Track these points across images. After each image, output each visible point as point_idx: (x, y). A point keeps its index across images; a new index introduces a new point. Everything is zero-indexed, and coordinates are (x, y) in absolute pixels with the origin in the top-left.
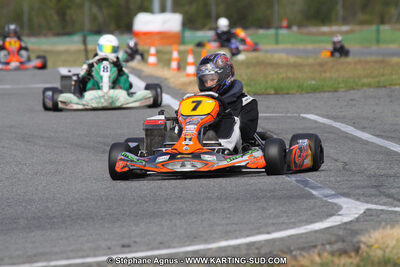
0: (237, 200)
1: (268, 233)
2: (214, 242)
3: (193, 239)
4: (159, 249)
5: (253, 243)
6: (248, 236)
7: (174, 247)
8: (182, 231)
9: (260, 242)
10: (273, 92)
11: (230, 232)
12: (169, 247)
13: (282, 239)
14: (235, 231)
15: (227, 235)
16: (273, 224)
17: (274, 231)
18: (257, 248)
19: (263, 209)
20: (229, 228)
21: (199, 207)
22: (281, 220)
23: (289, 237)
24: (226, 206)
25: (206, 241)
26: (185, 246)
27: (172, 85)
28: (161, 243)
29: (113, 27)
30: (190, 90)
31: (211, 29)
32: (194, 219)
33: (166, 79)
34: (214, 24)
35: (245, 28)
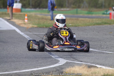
0: (30, 58)
1: (38, 68)
3: (16, 69)
4: (5, 72)
5: (33, 71)
6: (32, 69)
7: (10, 71)
8: (13, 67)
9: (35, 70)
10: (45, 27)
12: (9, 71)
13: (41, 70)
14: (28, 67)
16: (40, 65)
17: (39, 67)
19: (37, 61)
21: (19, 60)
22: (42, 64)
23: (43, 69)
24: (27, 60)
25: (20, 70)
26: (13, 71)
27: (17, 24)
28: (7, 70)
29: (2, 6)
30: (21, 26)
31: (30, 8)
32: (17, 63)
33: (15, 22)
34: (31, 7)
35: (40, 8)
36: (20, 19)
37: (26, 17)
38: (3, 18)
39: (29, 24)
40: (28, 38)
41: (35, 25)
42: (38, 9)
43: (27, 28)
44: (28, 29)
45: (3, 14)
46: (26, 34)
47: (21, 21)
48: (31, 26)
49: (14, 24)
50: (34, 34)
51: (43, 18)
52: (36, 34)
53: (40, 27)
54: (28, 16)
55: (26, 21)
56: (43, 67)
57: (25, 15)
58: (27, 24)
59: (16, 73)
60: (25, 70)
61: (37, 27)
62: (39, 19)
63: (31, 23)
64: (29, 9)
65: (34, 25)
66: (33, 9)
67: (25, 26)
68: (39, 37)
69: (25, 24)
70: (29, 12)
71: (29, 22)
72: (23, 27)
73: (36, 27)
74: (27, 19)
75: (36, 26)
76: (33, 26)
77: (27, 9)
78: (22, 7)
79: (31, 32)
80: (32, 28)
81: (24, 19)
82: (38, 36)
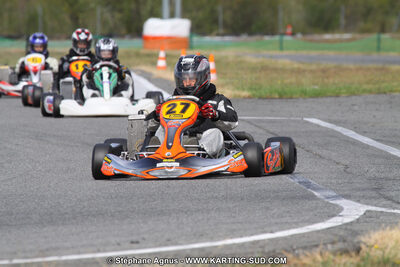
0: (242, 199)
1: (272, 232)
2: (219, 240)
3: (200, 237)
4: (166, 245)
6: (252, 235)
7: (181, 244)
8: (189, 229)
9: (264, 240)
10: (277, 96)
11: (234, 230)
12: (176, 244)
13: (285, 238)
14: (240, 229)
15: (233, 234)
16: (276, 223)
17: (276, 231)
18: (261, 247)
19: (268, 208)
20: (234, 227)
21: (205, 206)
22: (284, 220)
23: (292, 236)
24: (231, 206)
25: (212, 239)
28: (169, 240)
29: (124, 31)
31: (218, 35)
32: (200, 217)
34: (221, 31)
35: (251, 34)
37: (212, 65)
41: (243, 90)
42: (244, 37)
48: (228, 92)
50: (243, 120)
51: (264, 68)
52: (249, 122)
53: (260, 98)
56: (289, 229)
59: (202, 249)
61: (249, 97)
62: (253, 69)
63: (227, 84)
64: (217, 39)
65: (238, 89)
66: (227, 38)
68: (261, 131)
70: (217, 47)
71: (223, 81)
73: (245, 98)
75: (245, 93)
76: (237, 93)
77: (207, 39)
78: (192, 31)
82: (256, 126)
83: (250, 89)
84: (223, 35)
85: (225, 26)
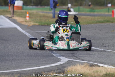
0: (32, 56)
1: (39, 66)
2: (23, 69)
3: (17, 67)
4: (7, 70)
5: (34, 69)
6: (33, 67)
7: (11, 70)
8: (14, 65)
9: (36, 69)
10: (46, 25)
11: (28, 66)
13: (43, 68)
14: (30, 66)
16: (41, 64)
17: (41, 66)
18: (35, 71)
19: (39, 59)
21: (20, 58)
22: (43, 63)
23: (45, 68)
24: (28, 58)
25: (21, 68)
26: (14, 70)
27: (18, 22)
28: (8, 69)
29: (3, 4)
30: (23, 23)
31: (31, 6)
32: (19, 62)
33: (16, 20)
34: (32, 4)
35: (41, 6)
36: (21, 17)
37: (28, 15)
38: (4, 16)
39: (31, 21)
40: (29, 36)
41: (37, 23)
42: (39, 7)
43: (29, 25)
44: (29, 27)
45: (4, 11)
46: (27, 32)
47: (23, 19)
48: (32, 23)
49: (15, 22)
50: (35, 32)
51: (44, 16)
52: (37, 32)
53: (42, 25)
54: (29, 14)
55: (27, 18)
56: (44, 65)
57: (26, 13)
58: (29, 21)
59: (17, 71)
60: (27, 68)
61: (38, 25)
62: (41, 16)
63: (32, 21)
64: (31, 7)
65: (35, 22)
66: (34, 7)
67: (27, 24)
69: (26, 21)
70: (31, 9)
71: (31, 20)
72: (25, 25)
74: (29, 17)
75: (37, 24)
76: (35, 24)
77: (28, 7)
78: (24, 4)
79: (32, 30)
80: (34, 26)
81: (26, 17)
82: (39, 34)
83: (39, 23)
84: (33, 6)
85: (34, 3)
